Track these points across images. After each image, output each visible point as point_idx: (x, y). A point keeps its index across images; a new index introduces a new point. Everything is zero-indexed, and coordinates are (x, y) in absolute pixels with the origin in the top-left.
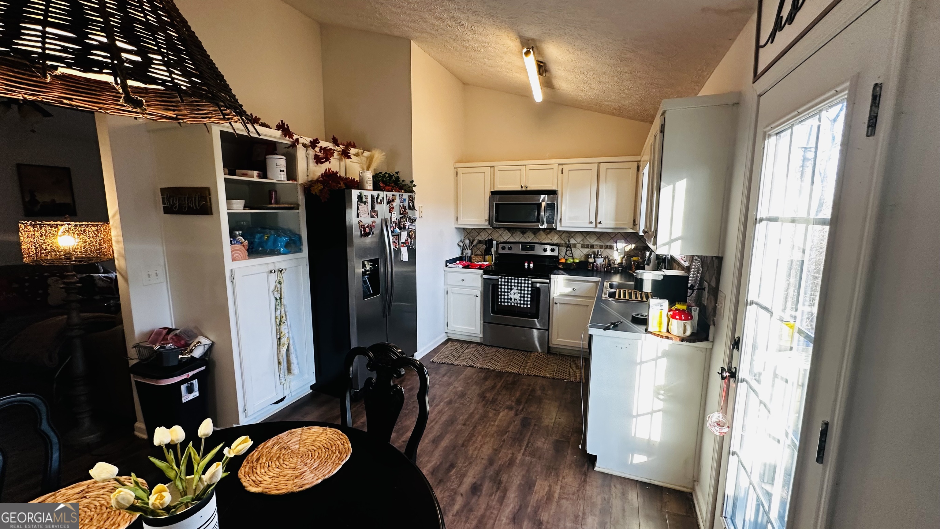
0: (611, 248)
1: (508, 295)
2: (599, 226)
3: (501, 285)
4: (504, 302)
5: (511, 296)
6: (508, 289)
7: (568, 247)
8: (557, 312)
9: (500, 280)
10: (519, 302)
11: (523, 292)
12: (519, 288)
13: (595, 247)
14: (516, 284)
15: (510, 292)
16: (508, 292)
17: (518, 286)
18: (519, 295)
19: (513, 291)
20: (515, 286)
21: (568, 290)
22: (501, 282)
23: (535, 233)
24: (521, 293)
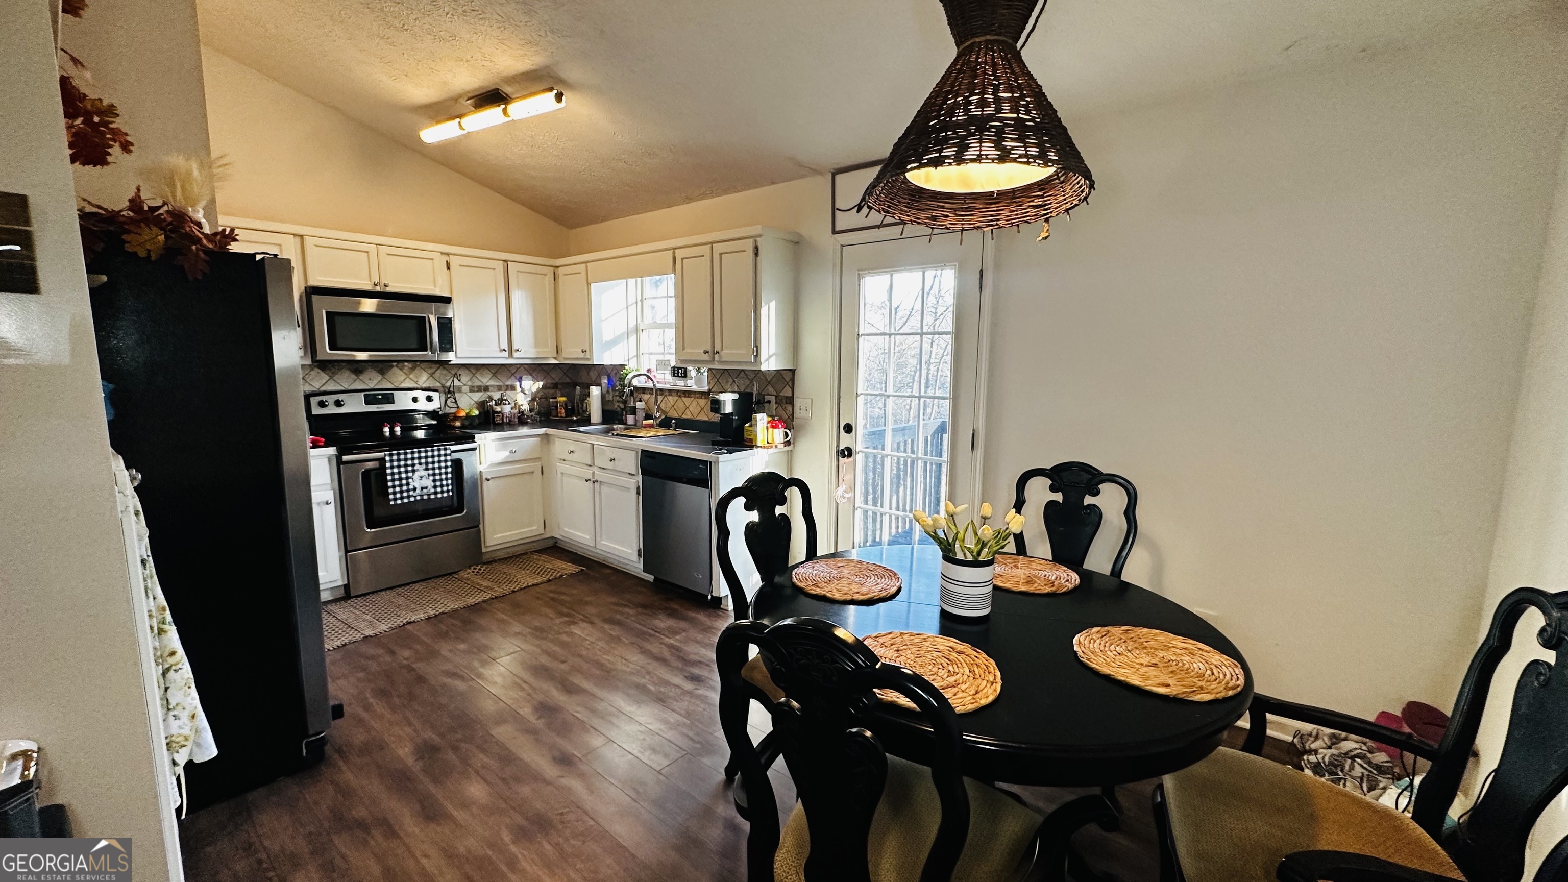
0: (513, 388)
1: (408, 484)
2: (516, 355)
3: (392, 467)
4: (402, 498)
5: (416, 483)
6: (407, 472)
7: (449, 392)
8: (491, 495)
9: (387, 458)
10: (433, 490)
11: (437, 471)
12: (430, 466)
13: (491, 389)
14: (423, 461)
15: (411, 478)
16: (407, 478)
17: (427, 463)
18: (431, 478)
19: (417, 474)
20: (420, 464)
21: (503, 455)
22: (392, 461)
23: (382, 372)
24: (434, 475)
